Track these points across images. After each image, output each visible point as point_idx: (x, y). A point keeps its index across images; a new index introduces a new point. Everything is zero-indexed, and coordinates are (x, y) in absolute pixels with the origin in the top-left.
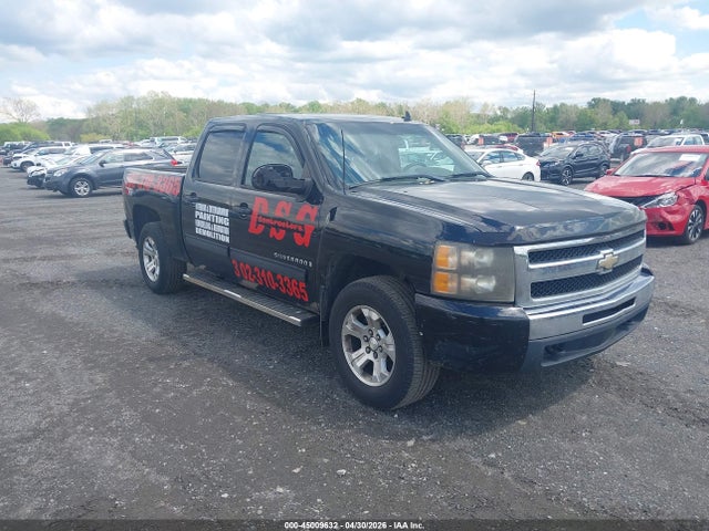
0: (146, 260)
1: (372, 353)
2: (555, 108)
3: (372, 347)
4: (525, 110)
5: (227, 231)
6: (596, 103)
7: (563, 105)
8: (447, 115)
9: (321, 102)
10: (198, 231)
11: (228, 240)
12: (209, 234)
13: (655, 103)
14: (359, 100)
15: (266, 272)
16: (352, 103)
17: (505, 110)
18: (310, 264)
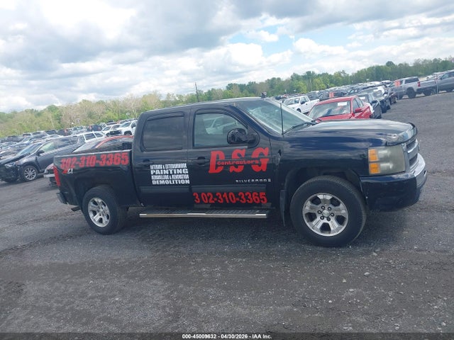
0: (91, 215)
1: (325, 219)
2: (209, 91)
3: (324, 215)
4: (192, 95)
5: (187, 177)
6: (230, 87)
7: (213, 89)
8: (146, 103)
9: (56, 105)
10: (154, 183)
11: (188, 182)
12: (167, 182)
13: (261, 83)
14: (84, 101)
15: (228, 193)
16: (80, 103)
17: (180, 96)
18: (269, 180)
